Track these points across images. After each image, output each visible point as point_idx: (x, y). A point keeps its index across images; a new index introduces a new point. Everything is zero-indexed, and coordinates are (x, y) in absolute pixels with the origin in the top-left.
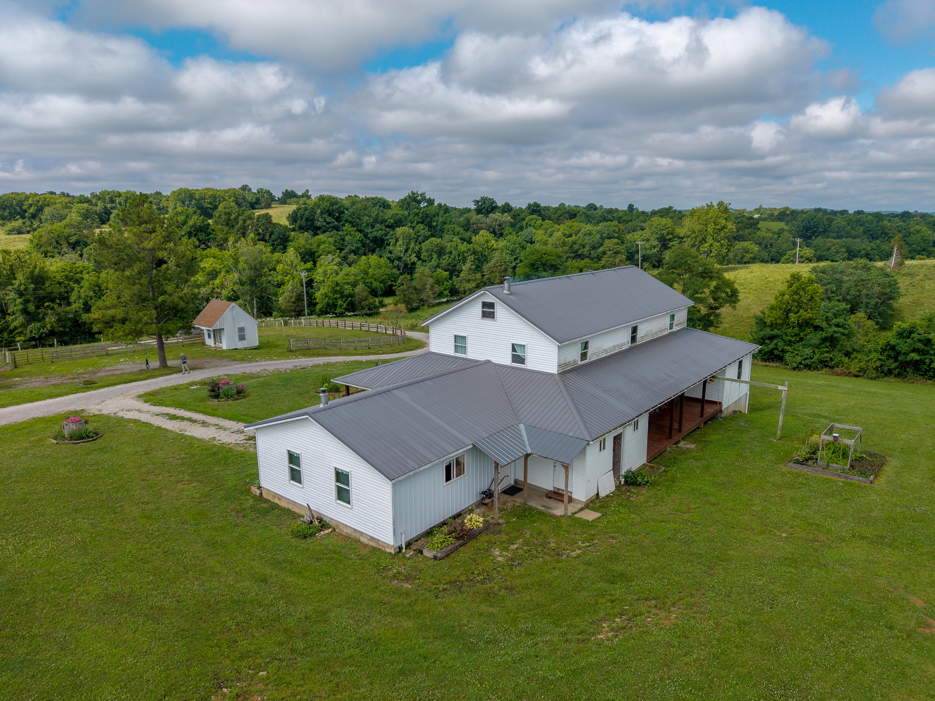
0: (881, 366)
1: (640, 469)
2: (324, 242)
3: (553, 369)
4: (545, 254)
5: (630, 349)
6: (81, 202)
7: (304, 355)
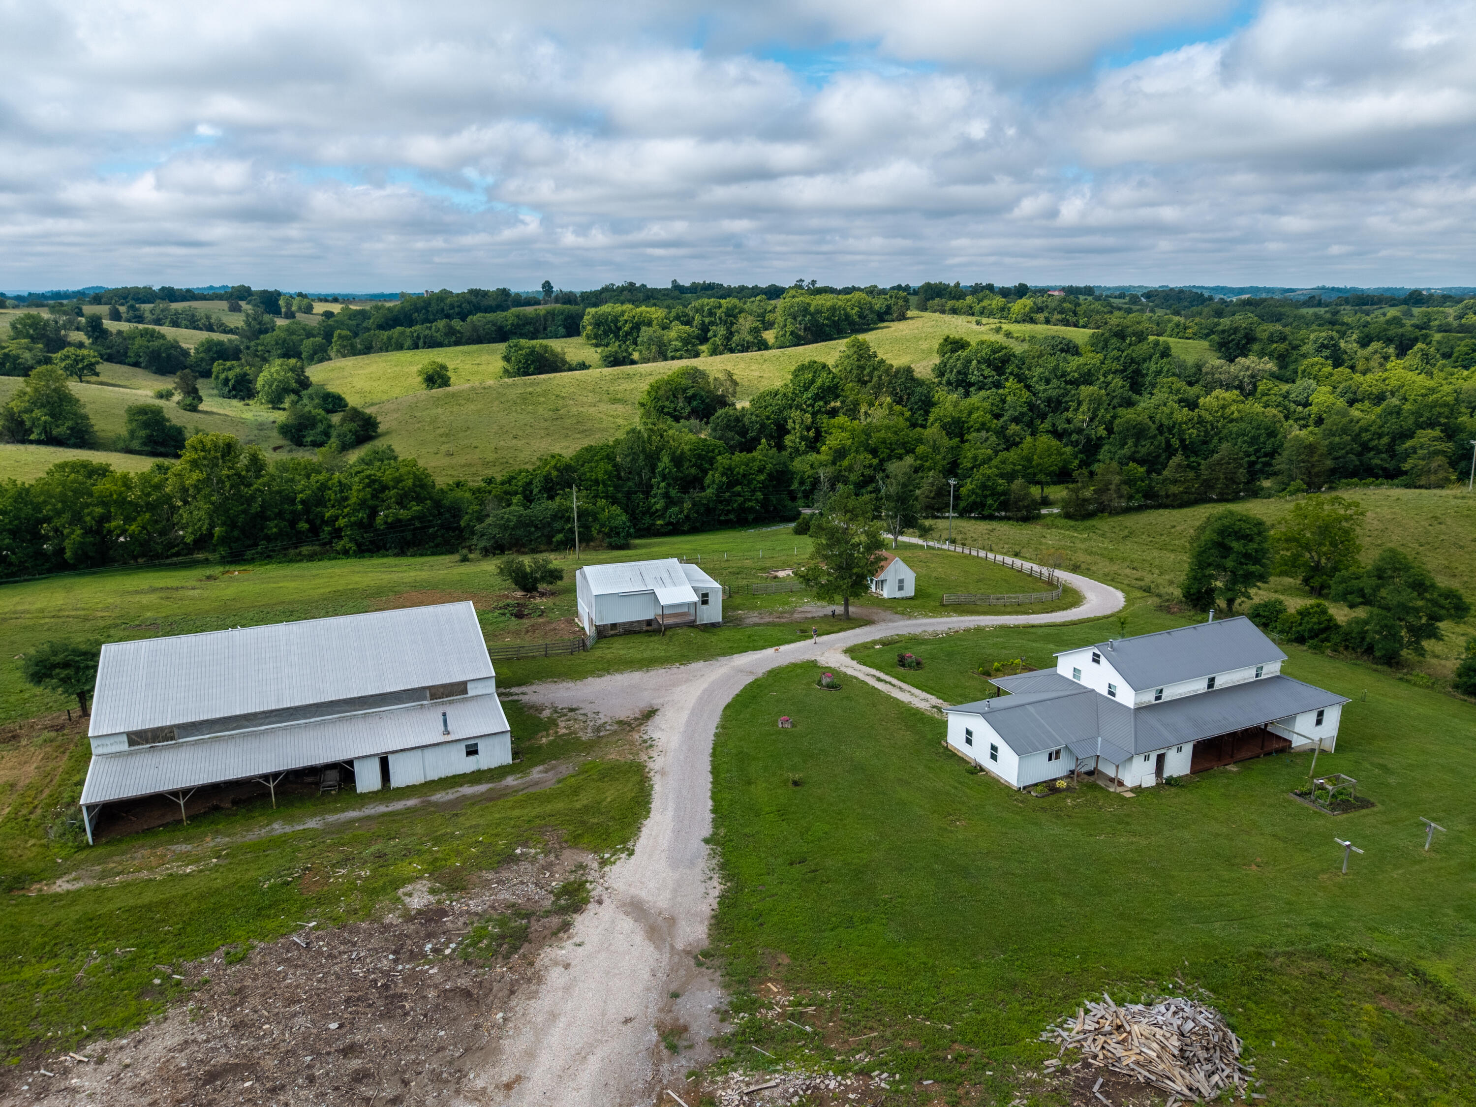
1: (1181, 777)
2: (978, 408)
3: (1131, 705)
5: (1206, 693)
6: (677, 318)
7: (955, 611)
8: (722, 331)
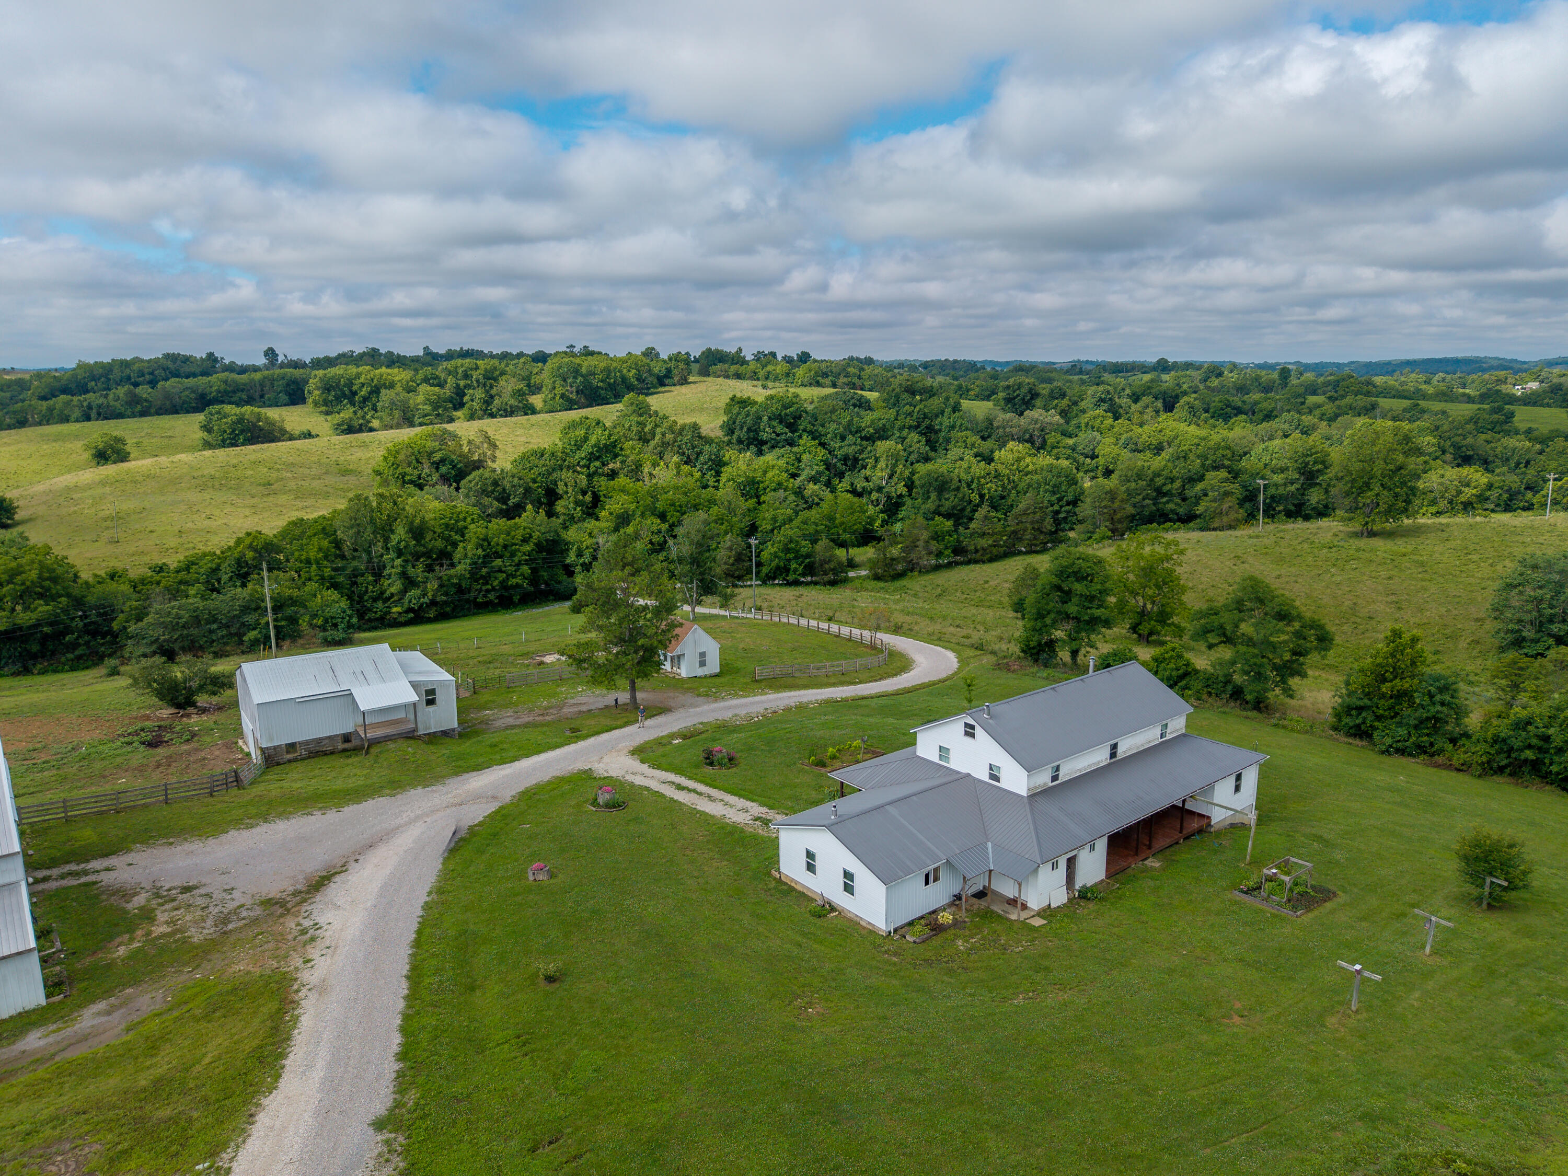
0: (1489, 762)
1: (1096, 885)
2: (773, 467)
3: (1024, 792)
4: (1078, 559)
5: (1109, 765)
6: (426, 380)
7: (770, 687)
8: (479, 394)
